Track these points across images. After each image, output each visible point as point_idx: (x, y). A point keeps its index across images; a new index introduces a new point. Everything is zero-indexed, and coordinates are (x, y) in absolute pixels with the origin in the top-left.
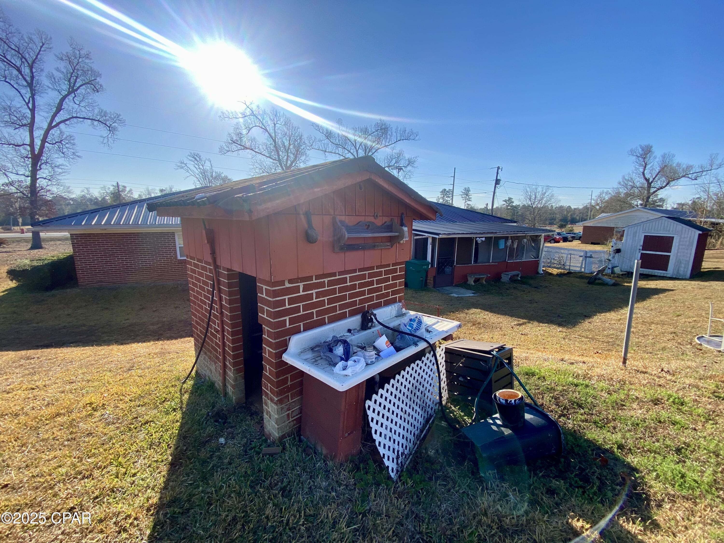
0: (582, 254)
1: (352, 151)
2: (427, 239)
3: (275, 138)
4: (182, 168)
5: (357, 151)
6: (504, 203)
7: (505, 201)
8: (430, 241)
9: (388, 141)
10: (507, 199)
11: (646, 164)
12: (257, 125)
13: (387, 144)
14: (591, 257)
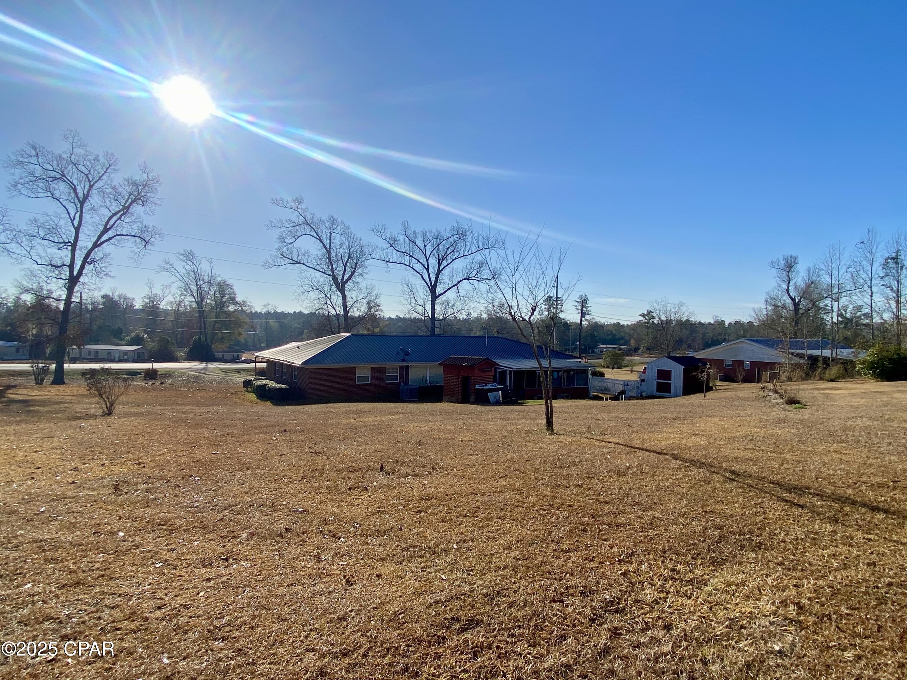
0: (622, 383)
1: (421, 261)
2: (506, 371)
3: (330, 249)
4: (167, 270)
5: (427, 260)
6: (642, 318)
7: (643, 315)
8: (508, 372)
9: (467, 249)
10: (646, 313)
11: (789, 280)
12: (308, 233)
13: (466, 253)
14: (628, 385)
